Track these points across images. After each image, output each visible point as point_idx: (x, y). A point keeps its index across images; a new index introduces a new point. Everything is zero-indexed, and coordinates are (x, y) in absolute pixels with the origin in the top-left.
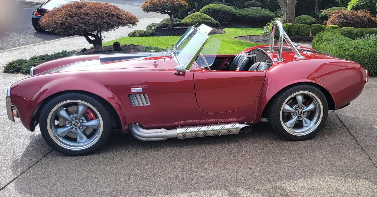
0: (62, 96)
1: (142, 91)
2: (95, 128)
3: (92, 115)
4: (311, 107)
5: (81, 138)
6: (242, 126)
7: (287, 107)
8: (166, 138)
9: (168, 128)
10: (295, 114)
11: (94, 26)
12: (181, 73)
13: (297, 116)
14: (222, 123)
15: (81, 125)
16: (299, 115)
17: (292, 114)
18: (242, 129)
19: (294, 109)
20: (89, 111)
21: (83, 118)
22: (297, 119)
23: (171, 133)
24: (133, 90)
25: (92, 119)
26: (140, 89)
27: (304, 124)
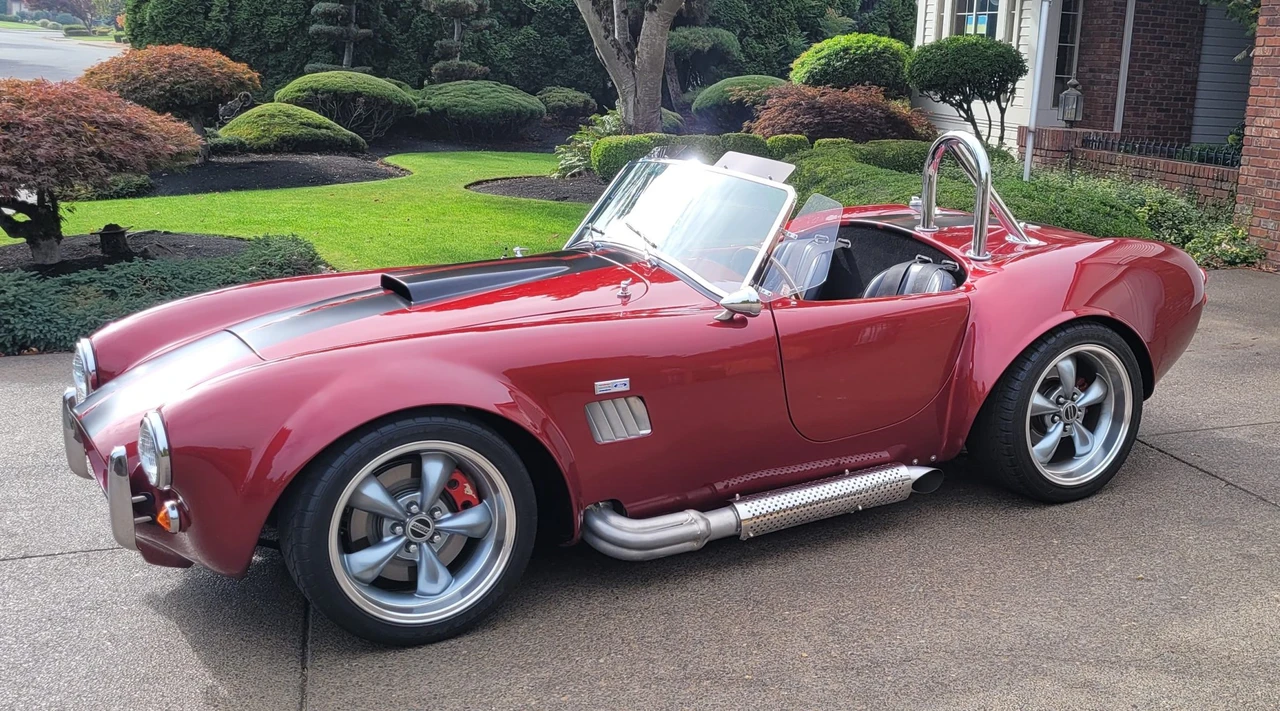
0: (383, 430)
1: (627, 388)
2: (477, 534)
3: (469, 490)
4: (1095, 392)
5: (433, 577)
6: (917, 473)
7: (1037, 399)
8: (706, 541)
9: (705, 506)
10: (1056, 418)
11: (54, 171)
12: (737, 316)
13: (1061, 426)
14: (858, 470)
15: (437, 532)
16: (1067, 421)
17: (1048, 419)
18: (918, 484)
19: (1051, 402)
20: (458, 476)
21: (441, 504)
22: (1062, 434)
23: (720, 520)
24: (601, 386)
25: (467, 505)
26: (622, 384)
27: (1079, 450)
